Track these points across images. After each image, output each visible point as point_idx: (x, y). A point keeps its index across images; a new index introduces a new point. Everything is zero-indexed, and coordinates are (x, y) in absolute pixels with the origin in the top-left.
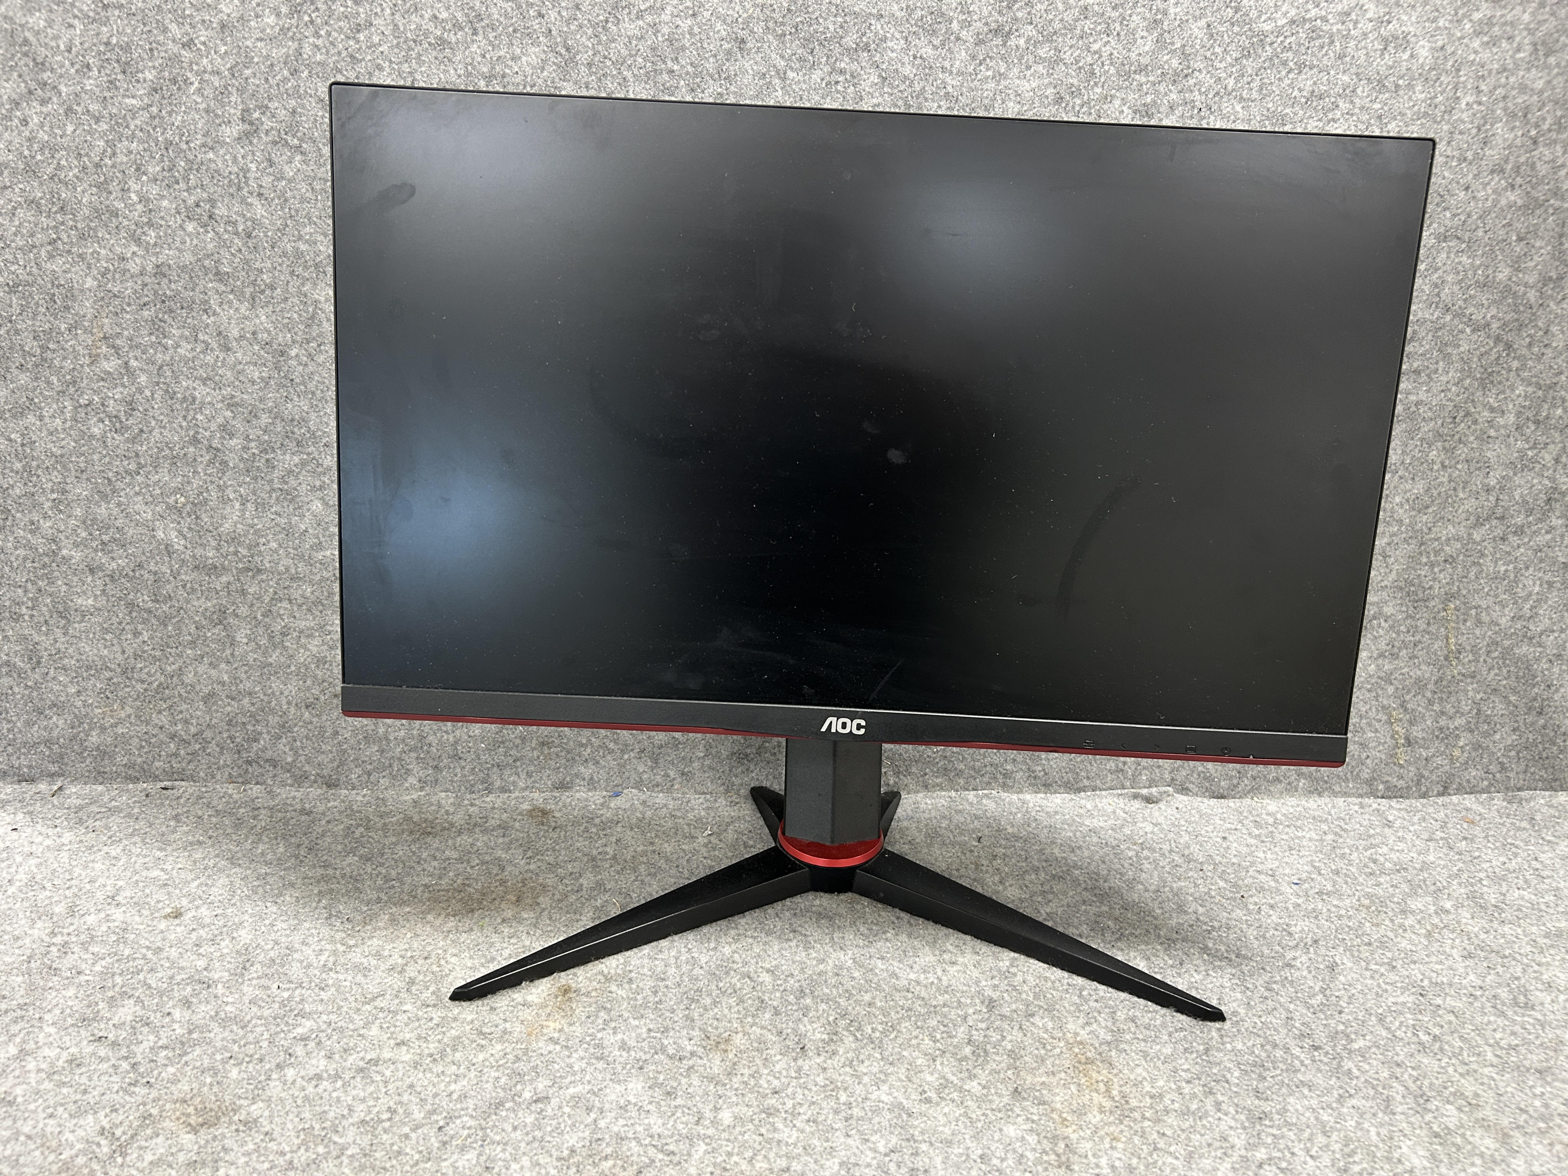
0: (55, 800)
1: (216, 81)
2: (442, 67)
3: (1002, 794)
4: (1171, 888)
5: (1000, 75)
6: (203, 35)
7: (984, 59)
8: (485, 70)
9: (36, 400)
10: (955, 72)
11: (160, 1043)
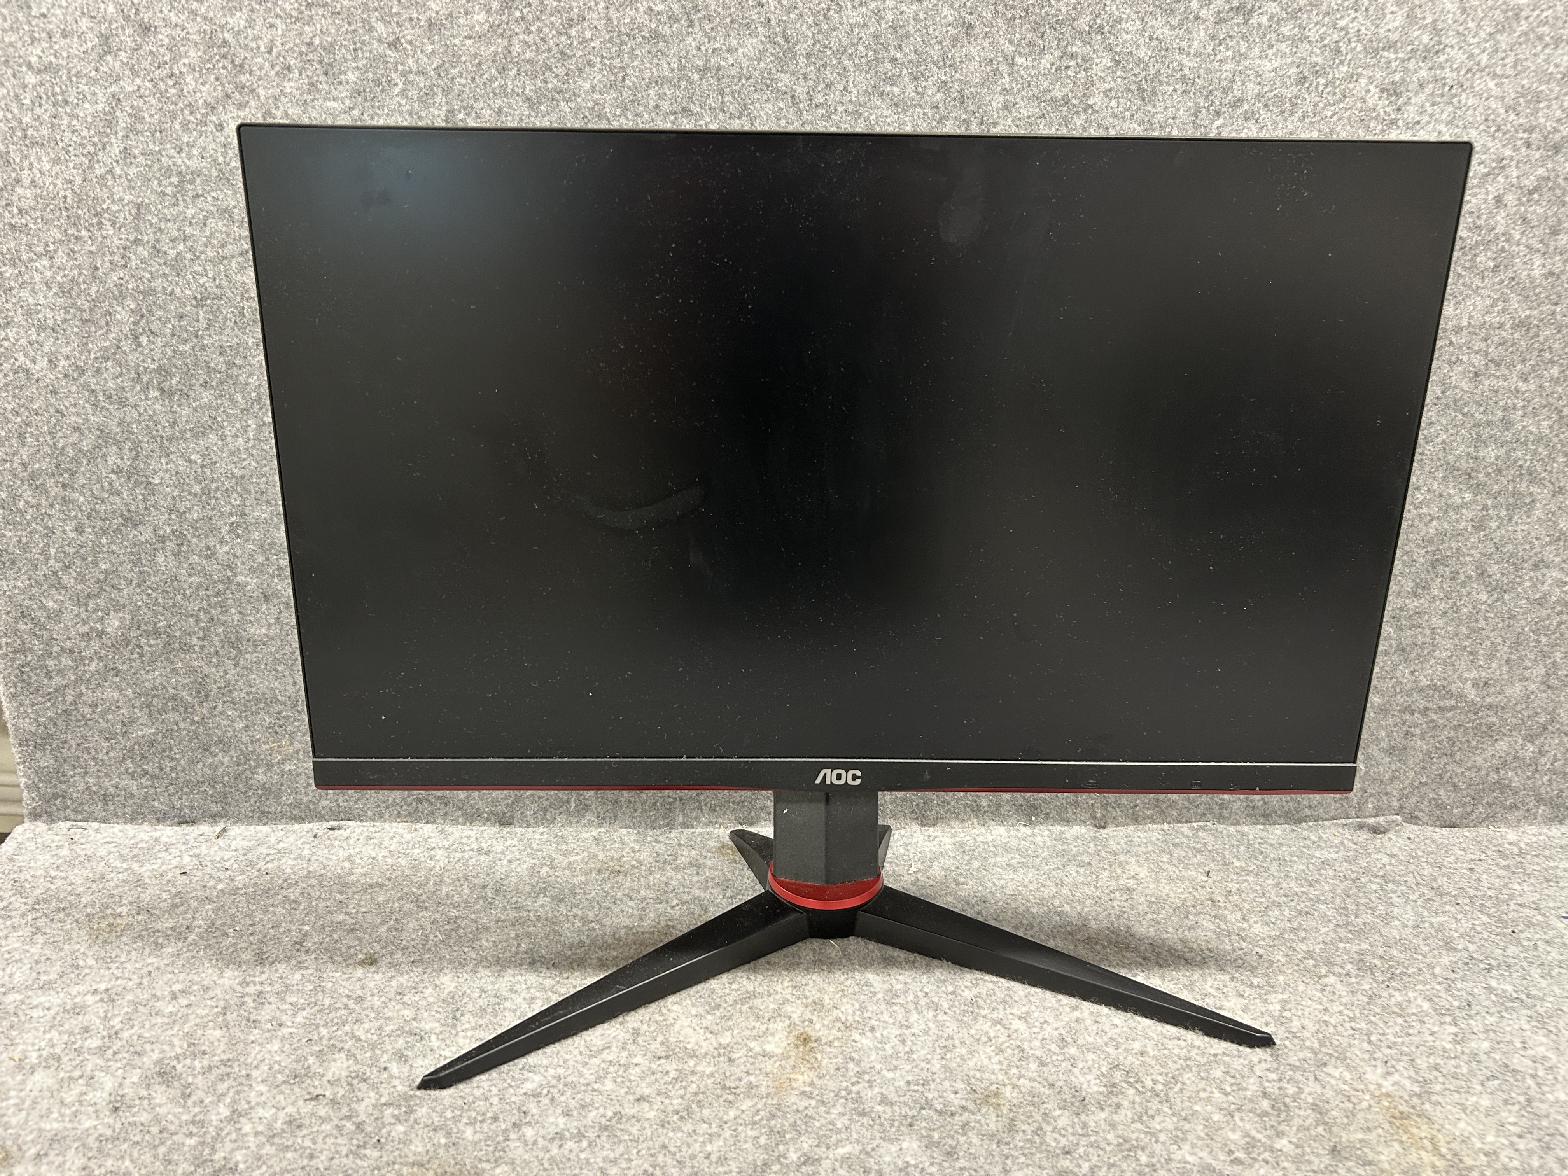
0: (220, 842)
1: (422, 81)
2: (655, 61)
3: (1218, 826)
4: (1431, 924)
5: (1241, 55)
6: (409, 33)
7: (1224, 39)
8: (700, 63)
9: (219, 419)
10: (1192, 52)
11: (383, 1100)
